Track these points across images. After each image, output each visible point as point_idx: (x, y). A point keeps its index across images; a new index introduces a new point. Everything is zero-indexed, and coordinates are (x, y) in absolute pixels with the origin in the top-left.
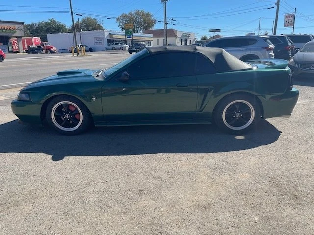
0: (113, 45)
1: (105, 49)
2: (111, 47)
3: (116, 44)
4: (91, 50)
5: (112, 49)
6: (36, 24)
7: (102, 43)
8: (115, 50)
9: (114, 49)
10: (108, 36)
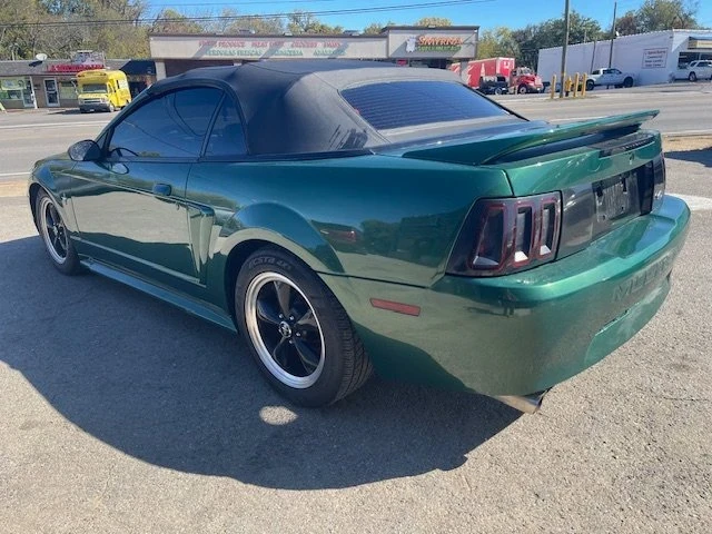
0: (691, 69)
1: (667, 78)
2: (685, 73)
3: (701, 65)
4: (628, 82)
5: (688, 80)
6: (535, 28)
7: (663, 64)
8: (696, 80)
9: (693, 78)
10: (681, 45)
